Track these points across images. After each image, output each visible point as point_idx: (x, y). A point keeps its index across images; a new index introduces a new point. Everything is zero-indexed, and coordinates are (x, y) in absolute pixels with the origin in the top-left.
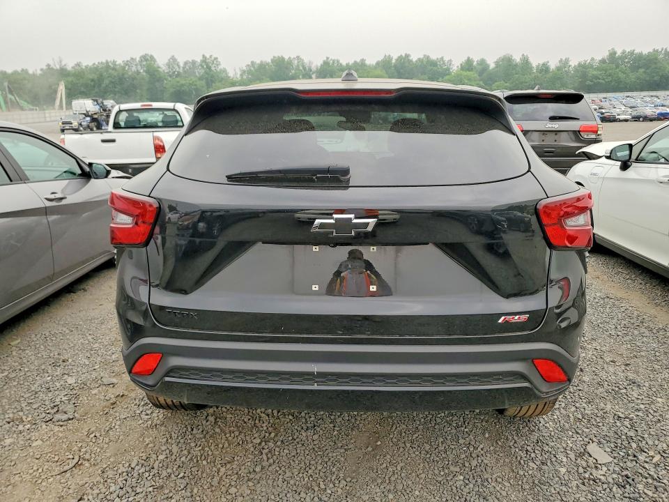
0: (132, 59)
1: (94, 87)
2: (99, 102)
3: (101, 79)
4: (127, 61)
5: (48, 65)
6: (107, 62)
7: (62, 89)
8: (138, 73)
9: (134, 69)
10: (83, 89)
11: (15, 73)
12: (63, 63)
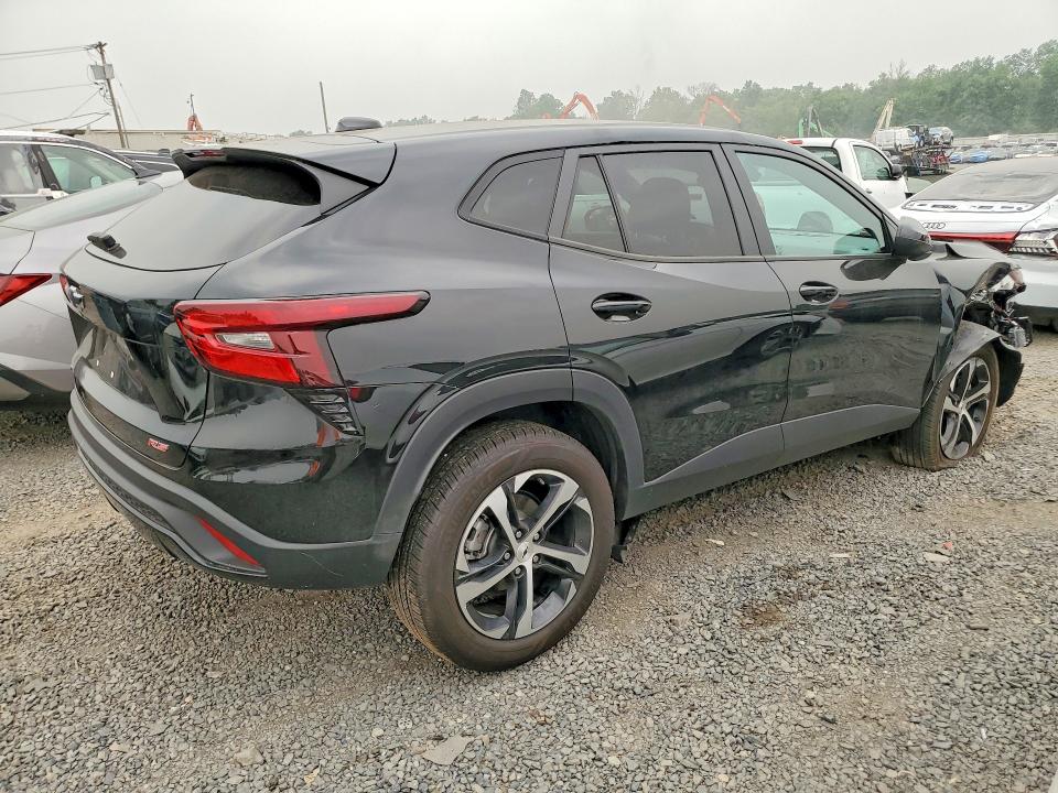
0: (1024, 51)
1: (942, 104)
2: (921, 130)
3: (957, 90)
4: (1014, 56)
5: (884, 75)
6: (977, 61)
7: (888, 110)
8: (1030, 73)
9: (1023, 68)
10: (921, 110)
11: (836, 90)
12: (905, 69)
